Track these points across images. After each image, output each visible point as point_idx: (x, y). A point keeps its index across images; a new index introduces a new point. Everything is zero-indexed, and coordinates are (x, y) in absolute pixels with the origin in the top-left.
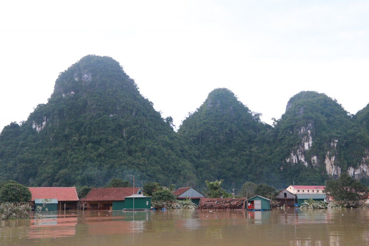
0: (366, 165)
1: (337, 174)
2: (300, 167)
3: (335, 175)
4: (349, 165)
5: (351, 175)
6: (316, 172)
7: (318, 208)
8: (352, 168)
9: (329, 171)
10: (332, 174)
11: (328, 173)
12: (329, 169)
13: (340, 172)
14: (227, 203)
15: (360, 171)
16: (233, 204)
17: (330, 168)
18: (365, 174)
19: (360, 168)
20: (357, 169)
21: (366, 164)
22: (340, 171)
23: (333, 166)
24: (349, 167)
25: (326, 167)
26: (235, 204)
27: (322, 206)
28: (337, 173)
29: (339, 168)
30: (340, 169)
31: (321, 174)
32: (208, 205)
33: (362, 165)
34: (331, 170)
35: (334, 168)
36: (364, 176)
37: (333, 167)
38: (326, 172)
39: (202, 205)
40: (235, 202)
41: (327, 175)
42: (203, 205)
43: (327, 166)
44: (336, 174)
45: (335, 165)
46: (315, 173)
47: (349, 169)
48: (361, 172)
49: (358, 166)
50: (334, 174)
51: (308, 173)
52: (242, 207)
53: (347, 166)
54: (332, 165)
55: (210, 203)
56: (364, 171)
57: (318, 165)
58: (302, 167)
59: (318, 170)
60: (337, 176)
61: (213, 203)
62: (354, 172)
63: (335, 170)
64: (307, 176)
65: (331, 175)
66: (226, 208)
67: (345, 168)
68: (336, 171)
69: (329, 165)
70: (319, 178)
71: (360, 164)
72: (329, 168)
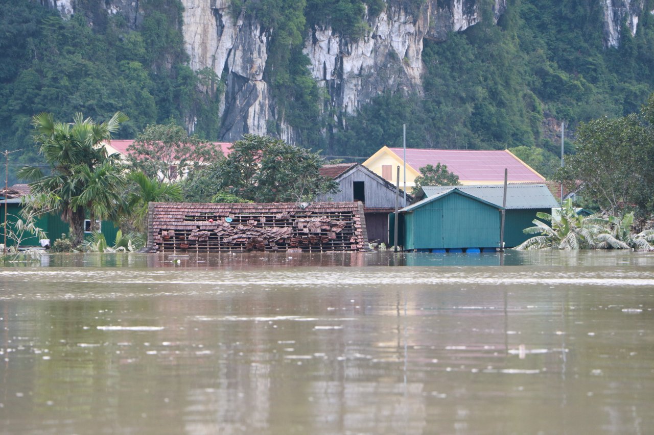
0: (410, 17)
1: (244, 68)
2: (27, 21)
3: (235, 74)
4: (314, 19)
5: (320, 75)
6: (123, 55)
7: (603, 248)
8: (330, 32)
9: (198, 51)
10: (219, 71)
11: (195, 66)
12: (198, 39)
13: (265, 56)
14: (281, 223)
15: (375, 51)
16: (306, 230)
17: (205, 32)
18: (401, 71)
19: (374, 37)
20: (355, 41)
21: (406, 13)
22: (264, 49)
23: (226, 20)
24: (314, 31)
25: (181, 23)
26: (319, 231)
27: (617, 237)
28: (248, 62)
29: (258, 33)
30: (264, 39)
31: (154, 67)
32: (195, 232)
33: (383, 16)
34: (212, 44)
35: (229, 31)
36: (391, 82)
37: (221, 28)
38: (181, 56)
39: (164, 233)
40: (317, 220)
41: (188, 78)
42: (172, 233)
43: (186, 15)
44: (238, 69)
45: (236, 13)
46: (118, 59)
47: (315, 41)
48: (380, 59)
49: (363, 23)
50: (226, 68)
51: (78, 58)
52: (352, 241)
53: (303, 20)
54: (216, 13)
55: (201, 223)
56: (392, 55)
57: (136, 9)
58: (39, 22)
59: (135, 44)
60: (246, 80)
61: (218, 226)
62: (339, 60)
63: (235, 48)
64: (70, 76)
65: (208, 73)
66: (282, 244)
67: (291, 34)
68: (239, 54)
69: (198, 12)
70: (145, 93)
71: (374, 13)
72: (200, 31)
